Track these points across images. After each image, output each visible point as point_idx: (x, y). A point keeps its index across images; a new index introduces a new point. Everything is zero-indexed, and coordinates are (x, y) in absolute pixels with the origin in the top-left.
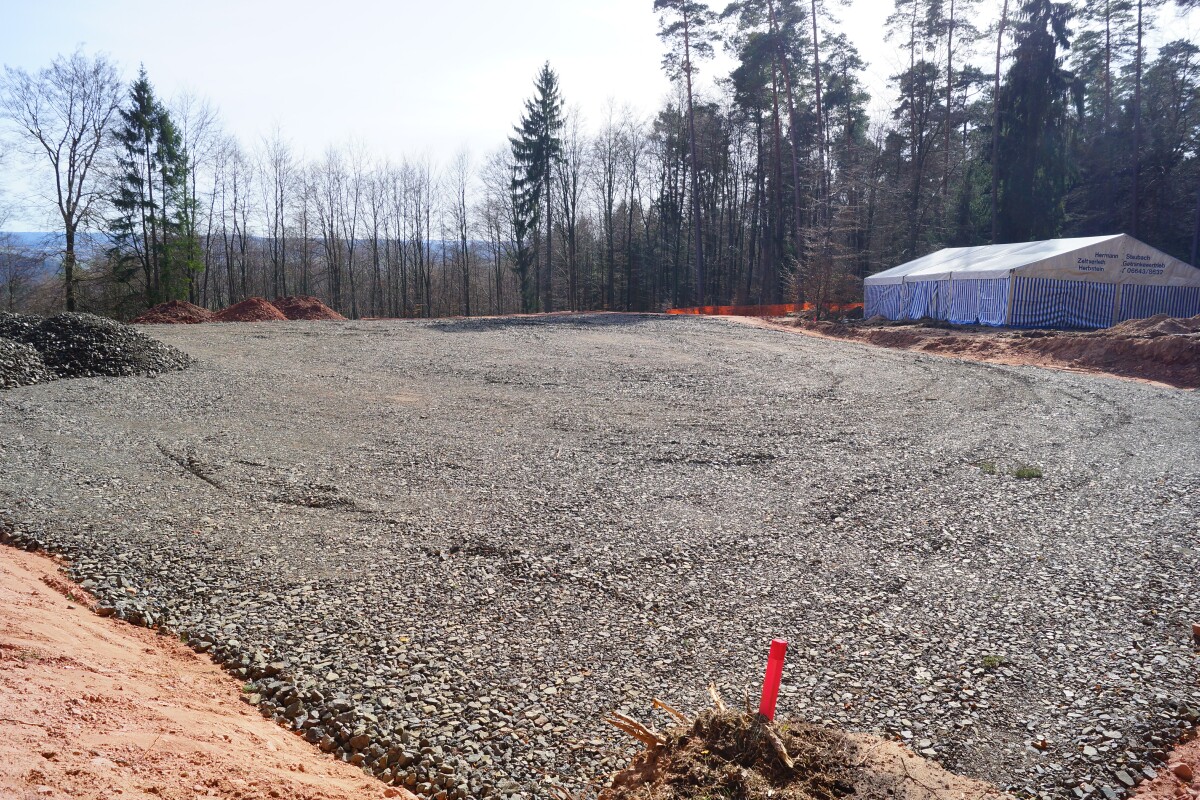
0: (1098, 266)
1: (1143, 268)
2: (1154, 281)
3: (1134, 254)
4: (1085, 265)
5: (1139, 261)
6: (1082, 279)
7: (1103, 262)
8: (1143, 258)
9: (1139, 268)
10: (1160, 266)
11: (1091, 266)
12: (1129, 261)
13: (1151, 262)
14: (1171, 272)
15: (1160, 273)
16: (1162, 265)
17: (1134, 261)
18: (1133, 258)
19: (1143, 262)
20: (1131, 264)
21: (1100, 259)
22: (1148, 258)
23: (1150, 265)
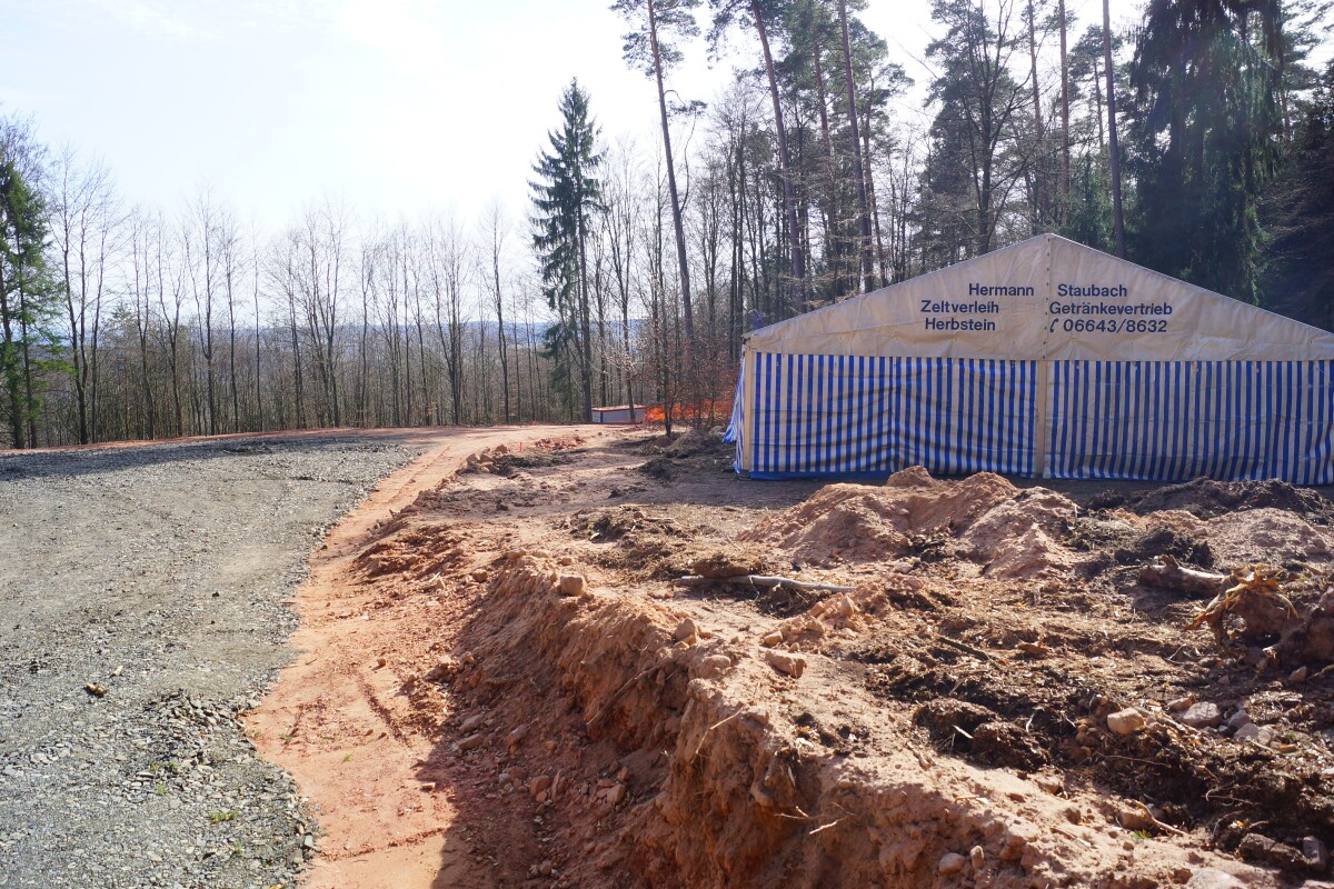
0: (978, 317)
1: (1107, 317)
2: (1143, 348)
3: (1081, 281)
4: (941, 316)
5: (1095, 301)
6: (937, 350)
7: (993, 307)
8: (1106, 292)
9: (1097, 318)
10: (1156, 310)
11: (960, 317)
12: (1067, 300)
13: (1132, 301)
14: (1192, 327)
15: (1161, 327)
16: (1166, 309)
17: (1078, 300)
18: (1079, 292)
19: (1108, 301)
20: (1073, 308)
21: (982, 300)
22: (1123, 291)
23: (1128, 310)
